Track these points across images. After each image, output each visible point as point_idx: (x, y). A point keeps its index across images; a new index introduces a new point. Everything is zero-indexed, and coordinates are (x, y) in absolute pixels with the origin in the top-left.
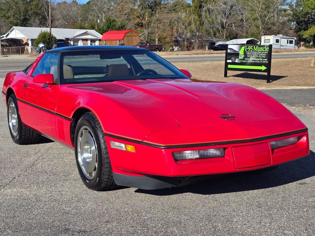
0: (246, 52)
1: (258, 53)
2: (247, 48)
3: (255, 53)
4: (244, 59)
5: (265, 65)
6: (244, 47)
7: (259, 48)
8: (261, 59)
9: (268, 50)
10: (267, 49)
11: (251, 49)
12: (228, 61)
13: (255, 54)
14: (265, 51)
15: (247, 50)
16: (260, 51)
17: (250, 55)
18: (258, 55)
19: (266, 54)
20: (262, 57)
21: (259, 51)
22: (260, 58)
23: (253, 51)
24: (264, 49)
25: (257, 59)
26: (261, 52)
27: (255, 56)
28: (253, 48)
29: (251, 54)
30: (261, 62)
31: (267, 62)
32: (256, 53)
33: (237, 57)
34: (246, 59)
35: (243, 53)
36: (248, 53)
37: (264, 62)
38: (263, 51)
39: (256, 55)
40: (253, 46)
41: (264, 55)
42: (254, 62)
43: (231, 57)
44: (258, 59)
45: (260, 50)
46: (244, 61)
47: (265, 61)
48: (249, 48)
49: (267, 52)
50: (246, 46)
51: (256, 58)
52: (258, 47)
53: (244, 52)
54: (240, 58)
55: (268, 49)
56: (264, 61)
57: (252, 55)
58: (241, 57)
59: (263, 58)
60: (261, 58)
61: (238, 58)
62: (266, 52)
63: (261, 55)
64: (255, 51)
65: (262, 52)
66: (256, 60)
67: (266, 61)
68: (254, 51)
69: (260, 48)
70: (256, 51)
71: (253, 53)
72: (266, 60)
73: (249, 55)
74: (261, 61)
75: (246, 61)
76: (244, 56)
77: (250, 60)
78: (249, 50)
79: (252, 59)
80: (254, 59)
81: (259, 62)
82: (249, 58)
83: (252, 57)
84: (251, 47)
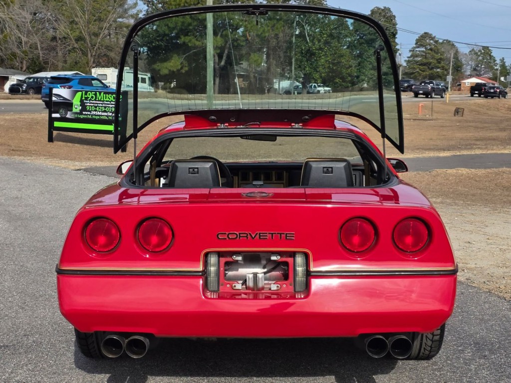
0: (85, 101)
1: (105, 104)
3: (99, 104)
4: (81, 113)
6: (80, 93)
7: (106, 96)
8: (111, 114)
11: (92, 97)
12: (54, 115)
13: (99, 105)
16: (108, 101)
17: (92, 106)
18: (105, 107)
20: (111, 110)
21: (106, 101)
22: (108, 112)
23: (95, 100)
25: (103, 114)
26: (109, 103)
27: (99, 109)
28: (95, 95)
30: (110, 118)
32: (102, 104)
33: (69, 109)
34: (84, 113)
35: (79, 103)
36: (87, 103)
38: (112, 101)
39: (102, 107)
40: (96, 92)
43: (59, 109)
44: (105, 114)
45: (107, 99)
46: (82, 117)
48: (89, 95)
50: (84, 92)
51: (102, 112)
52: (104, 94)
53: (82, 101)
54: (74, 110)
57: (94, 106)
58: (76, 108)
59: (113, 112)
60: (110, 112)
61: (72, 111)
63: (109, 107)
64: (99, 101)
65: (110, 102)
66: (102, 116)
68: (97, 99)
69: (107, 95)
70: (101, 101)
73: (89, 106)
74: (110, 116)
75: (86, 116)
76: (81, 107)
77: (92, 115)
78: (89, 98)
79: (94, 113)
80: (99, 113)
81: (106, 118)
82: (89, 111)
83: (95, 111)
84: (93, 93)
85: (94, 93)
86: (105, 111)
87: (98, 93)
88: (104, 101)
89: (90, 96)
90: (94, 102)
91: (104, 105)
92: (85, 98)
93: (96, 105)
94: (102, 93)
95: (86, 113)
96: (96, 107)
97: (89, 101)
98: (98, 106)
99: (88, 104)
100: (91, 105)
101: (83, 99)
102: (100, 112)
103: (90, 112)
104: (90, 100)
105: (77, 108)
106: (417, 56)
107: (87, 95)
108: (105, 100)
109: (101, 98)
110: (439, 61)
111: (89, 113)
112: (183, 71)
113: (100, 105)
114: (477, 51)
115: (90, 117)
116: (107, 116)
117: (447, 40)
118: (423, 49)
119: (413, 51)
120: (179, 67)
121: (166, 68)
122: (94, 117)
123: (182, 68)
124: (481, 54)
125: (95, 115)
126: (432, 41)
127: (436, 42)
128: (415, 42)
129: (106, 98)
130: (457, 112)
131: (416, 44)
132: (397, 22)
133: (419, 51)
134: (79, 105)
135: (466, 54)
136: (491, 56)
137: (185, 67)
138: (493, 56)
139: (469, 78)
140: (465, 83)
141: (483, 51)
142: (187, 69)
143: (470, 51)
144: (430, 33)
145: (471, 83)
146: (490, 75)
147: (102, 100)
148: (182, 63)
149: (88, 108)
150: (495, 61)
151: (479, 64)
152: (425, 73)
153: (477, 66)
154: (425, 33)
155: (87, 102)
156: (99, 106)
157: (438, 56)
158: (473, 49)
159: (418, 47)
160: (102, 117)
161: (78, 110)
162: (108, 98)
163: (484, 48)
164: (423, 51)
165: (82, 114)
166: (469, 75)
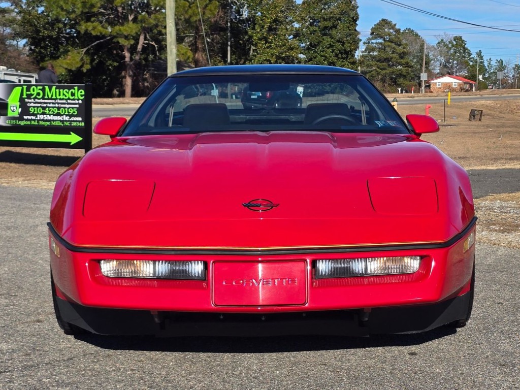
0: (26, 100)
1: (58, 103)
2: (28, 90)
3: (50, 103)
4: (20, 118)
5: (77, 131)
6: (20, 88)
7: (60, 92)
8: (67, 118)
9: (82, 96)
10: (79, 94)
11: (38, 94)
13: (48, 105)
14: (76, 98)
15: (29, 96)
16: (63, 99)
17: (38, 107)
18: (59, 108)
19: (77, 106)
20: (68, 112)
21: (60, 99)
22: (62, 115)
23: (43, 98)
24: (73, 94)
25: (55, 118)
26: (64, 101)
27: (49, 111)
28: (43, 90)
29: (39, 105)
30: (67, 124)
31: (82, 124)
32: (53, 103)
33: (2, 112)
34: (25, 117)
35: (18, 104)
36: (30, 103)
37: (74, 124)
38: (69, 99)
39: (53, 107)
40: (43, 86)
41: (73, 108)
42: (49, 123)
44: (59, 118)
45: (62, 97)
46: (22, 123)
47: (76, 121)
48: (34, 90)
49: (80, 102)
50: (25, 87)
51: (54, 115)
52: (56, 89)
53: (22, 100)
54: (10, 114)
55: (83, 93)
56: (74, 121)
57: (41, 107)
58: (13, 111)
59: (71, 116)
60: (67, 115)
61: (6, 114)
62: (78, 100)
63: (65, 108)
64: (48, 99)
65: (66, 100)
66: (54, 121)
67: (78, 121)
68: (46, 97)
69: (61, 90)
70: (51, 99)
71: (45, 103)
72: (80, 119)
73: (34, 107)
74: (66, 121)
75: (28, 123)
76: (20, 109)
77: (38, 121)
78: (32, 95)
79: (42, 117)
80: (49, 118)
81: (61, 124)
82: (33, 115)
83: (44, 114)
84: (39, 87)
85: (41, 87)
86: (58, 114)
87: (47, 88)
88: (57, 99)
89: (35, 93)
90: (41, 101)
91: (57, 105)
92: (27, 95)
93: (45, 105)
94: (54, 88)
95: (30, 117)
96: (44, 108)
97: (33, 100)
98: (47, 107)
99: (32, 105)
100: (37, 105)
101: (25, 96)
102: (50, 115)
103: (36, 115)
104: (35, 98)
105: (14, 109)
106: (373, 50)
107: (29, 91)
108: (58, 97)
109: (52, 96)
110: (402, 55)
111: (34, 118)
112: (85, 70)
113: (51, 105)
114: (447, 43)
115: (36, 123)
116: (62, 121)
117: (409, 29)
118: (381, 41)
119: (369, 43)
120: (79, 65)
121: (60, 66)
122: (41, 123)
123: (82, 66)
124: (453, 46)
125: (43, 120)
126: (392, 31)
127: (398, 31)
128: (370, 31)
129: (60, 95)
130: (473, 115)
131: (372, 34)
132: (358, 5)
133: (376, 43)
134: (18, 107)
135: (433, 46)
136: (465, 49)
137: (87, 64)
138: (467, 49)
139: (439, 77)
140: (436, 83)
141: (455, 43)
142: (89, 67)
143: (439, 43)
144: (389, 20)
145: (442, 83)
146: (465, 73)
147: (54, 97)
148: (82, 59)
149: (32, 110)
150: (470, 54)
151: (450, 59)
152: (384, 72)
153: (448, 62)
154: (383, 20)
155: (30, 101)
156: (49, 107)
157: (400, 49)
158: (442, 40)
159: (375, 38)
160: (54, 123)
161: (16, 114)
162: (64, 94)
163: (456, 38)
164: (381, 44)
165: (23, 119)
166: (438, 73)
